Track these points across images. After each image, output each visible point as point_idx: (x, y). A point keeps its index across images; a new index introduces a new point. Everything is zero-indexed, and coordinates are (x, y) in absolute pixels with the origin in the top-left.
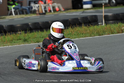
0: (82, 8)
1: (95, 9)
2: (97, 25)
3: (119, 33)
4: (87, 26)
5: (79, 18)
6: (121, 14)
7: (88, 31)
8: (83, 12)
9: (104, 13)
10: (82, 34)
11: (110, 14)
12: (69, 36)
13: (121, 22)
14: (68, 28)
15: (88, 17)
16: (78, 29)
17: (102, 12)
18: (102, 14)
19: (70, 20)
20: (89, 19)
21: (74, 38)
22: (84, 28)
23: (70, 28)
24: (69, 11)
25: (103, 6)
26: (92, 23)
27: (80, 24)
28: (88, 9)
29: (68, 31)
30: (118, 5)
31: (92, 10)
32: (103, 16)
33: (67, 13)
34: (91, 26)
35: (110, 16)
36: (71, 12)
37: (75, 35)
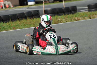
0: (27, 4)
1: (37, 5)
2: (39, 18)
3: (56, 23)
4: (31, 18)
5: (25, 13)
6: (57, 9)
7: (32, 23)
8: (28, 8)
9: (45, 8)
10: (28, 25)
11: (48, 9)
12: (17, 27)
13: (58, 15)
14: (16, 21)
15: (32, 12)
16: (24, 21)
17: (43, 7)
18: (42, 9)
19: (17, 14)
20: (33, 13)
21: (21, 29)
22: (29, 20)
23: (18, 20)
24: (17, 7)
25: (43, 3)
26: (35, 16)
27: (26, 18)
28: (32, 5)
29: (16, 23)
30: (55, 2)
31: (35, 6)
32: (44, 10)
33: (16, 9)
34: (34, 18)
35: (49, 10)
36: (19, 8)
37: (22, 26)
